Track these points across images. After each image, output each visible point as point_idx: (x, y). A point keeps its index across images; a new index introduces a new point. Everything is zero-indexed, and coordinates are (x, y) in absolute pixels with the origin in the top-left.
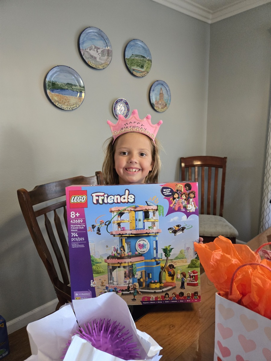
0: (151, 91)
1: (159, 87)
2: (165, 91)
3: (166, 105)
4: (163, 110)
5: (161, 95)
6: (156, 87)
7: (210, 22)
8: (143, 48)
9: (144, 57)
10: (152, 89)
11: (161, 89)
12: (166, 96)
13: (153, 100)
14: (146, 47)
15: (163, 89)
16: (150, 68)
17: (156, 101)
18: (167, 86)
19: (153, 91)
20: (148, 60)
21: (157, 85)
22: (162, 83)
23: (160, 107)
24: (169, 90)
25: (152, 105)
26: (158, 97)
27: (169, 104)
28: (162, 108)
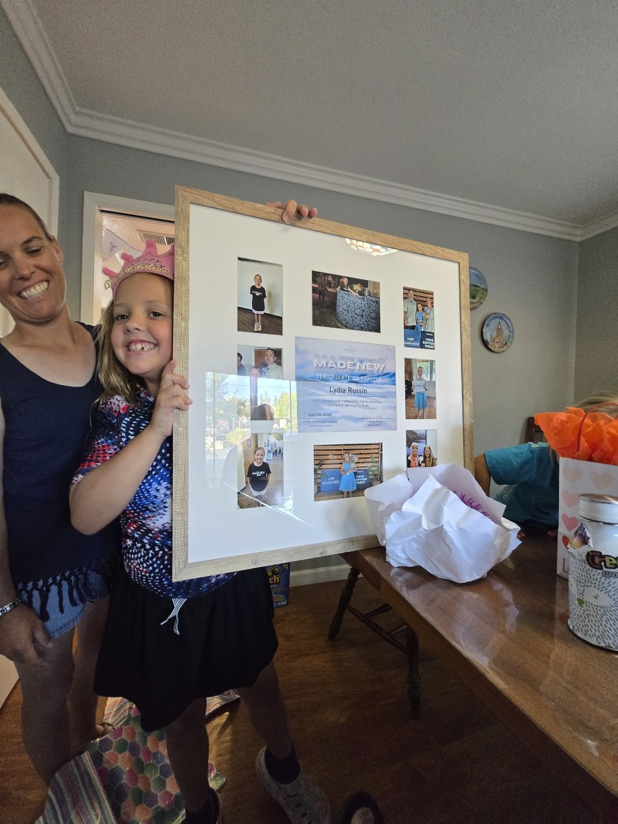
0: (485, 326)
1: (497, 321)
2: (506, 326)
3: (506, 343)
4: (501, 350)
5: (499, 331)
6: (492, 321)
7: (579, 239)
8: (476, 275)
9: (477, 286)
10: (486, 324)
11: (500, 323)
12: (506, 332)
13: (487, 337)
14: (479, 275)
15: (503, 323)
16: (484, 299)
17: (491, 338)
18: (509, 320)
19: (488, 325)
20: (483, 289)
21: (495, 318)
22: (501, 316)
23: (497, 346)
24: (512, 325)
25: (485, 344)
26: (495, 333)
27: (512, 342)
28: (500, 347)
